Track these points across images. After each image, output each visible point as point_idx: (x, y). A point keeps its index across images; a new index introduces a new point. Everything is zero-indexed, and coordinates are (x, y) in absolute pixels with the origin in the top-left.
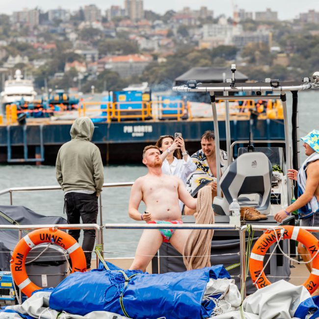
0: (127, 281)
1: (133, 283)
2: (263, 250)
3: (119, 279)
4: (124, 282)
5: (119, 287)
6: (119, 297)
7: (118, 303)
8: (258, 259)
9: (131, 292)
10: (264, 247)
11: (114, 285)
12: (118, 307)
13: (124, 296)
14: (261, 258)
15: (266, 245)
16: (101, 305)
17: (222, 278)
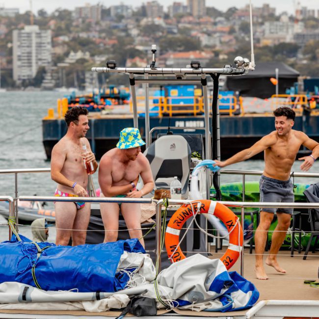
0: (39, 252)
1: (46, 255)
2: (179, 224)
3: (32, 251)
4: (36, 254)
5: (32, 258)
6: (31, 268)
7: (29, 274)
8: (174, 234)
9: (43, 263)
10: (180, 221)
11: (27, 256)
12: (30, 278)
13: (36, 267)
14: (177, 232)
15: (182, 218)
16: (13, 276)
17: (137, 252)
